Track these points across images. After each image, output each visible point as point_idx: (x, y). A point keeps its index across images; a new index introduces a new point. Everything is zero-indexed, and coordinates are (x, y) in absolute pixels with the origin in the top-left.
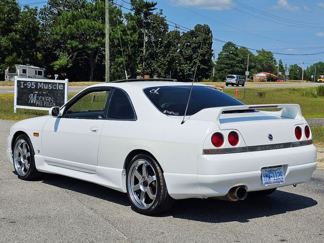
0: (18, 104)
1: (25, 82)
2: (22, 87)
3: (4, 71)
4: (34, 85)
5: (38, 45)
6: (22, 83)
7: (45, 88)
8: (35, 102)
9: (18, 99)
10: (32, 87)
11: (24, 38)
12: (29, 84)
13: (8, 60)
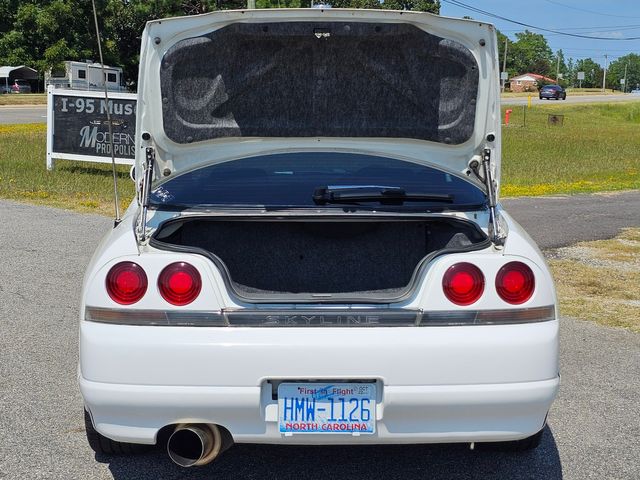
0: (56, 149)
1: (71, 99)
2: (65, 110)
3: (43, 74)
4: (92, 106)
5: (108, 25)
6: (65, 100)
7: (117, 113)
8: (93, 146)
9: (55, 137)
10: (87, 111)
11: (80, 11)
12: (80, 103)
13: (50, 52)
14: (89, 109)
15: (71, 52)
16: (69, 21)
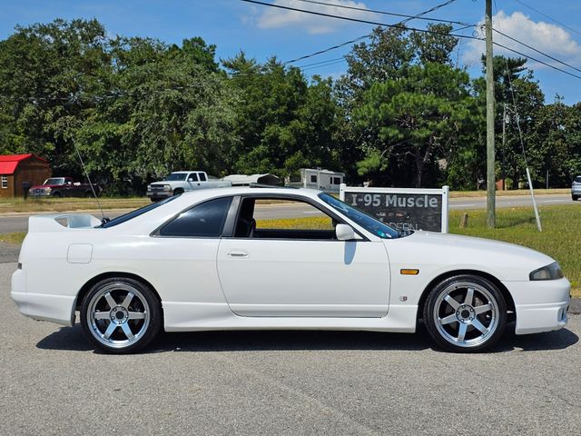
1: (360, 195)
2: (355, 204)
4: (378, 201)
5: (333, 138)
6: (355, 196)
7: (400, 205)
10: (374, 205)
11: (312, 128)
12: (368, 198)
13: (289, 162)
14: (376, 202)
15: (306, 161)
16: (304, 136)
